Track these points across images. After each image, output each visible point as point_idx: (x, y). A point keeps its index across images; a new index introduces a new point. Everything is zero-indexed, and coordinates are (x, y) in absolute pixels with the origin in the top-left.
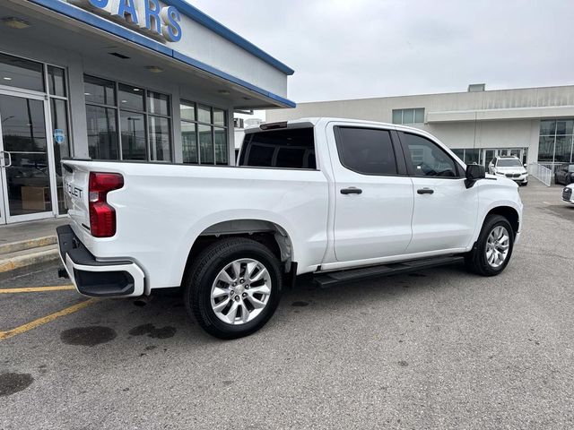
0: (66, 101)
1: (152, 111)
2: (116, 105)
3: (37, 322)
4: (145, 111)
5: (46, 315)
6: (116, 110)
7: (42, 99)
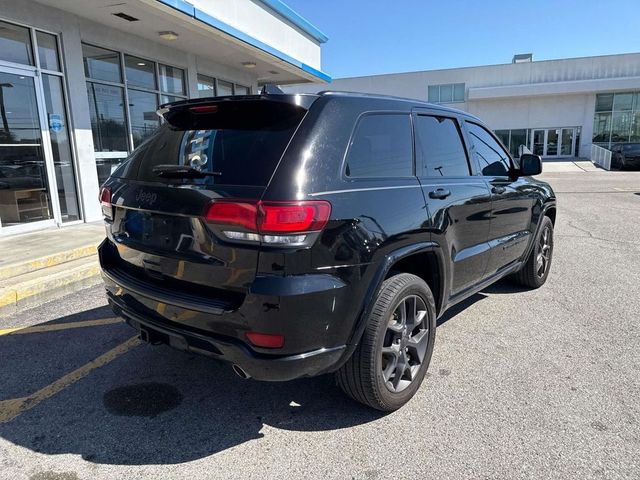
0: (61, 77)
1: (165, 89)
2: (122, 82)
3: (65, 380)
4: (157, 89)
5: (75, 367)
6: (123, 89)
7: (32, 74)
